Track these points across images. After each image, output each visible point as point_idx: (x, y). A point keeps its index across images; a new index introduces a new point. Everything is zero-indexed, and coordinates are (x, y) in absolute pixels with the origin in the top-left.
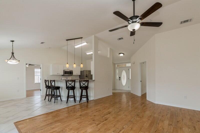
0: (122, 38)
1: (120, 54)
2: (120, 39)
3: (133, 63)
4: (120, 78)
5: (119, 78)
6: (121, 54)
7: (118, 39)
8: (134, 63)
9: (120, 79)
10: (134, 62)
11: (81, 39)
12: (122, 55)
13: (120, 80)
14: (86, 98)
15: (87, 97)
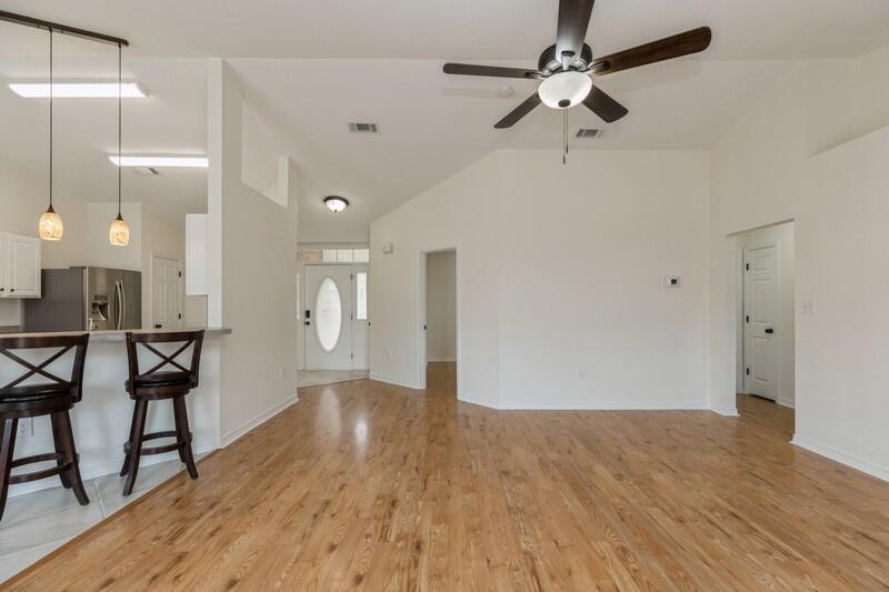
0: (374, 128)
1: (330, 203)
2: (362, 127)
3: (388, 249)
4: (308, 314)
5: (304, 315)
6: (337, 202)
7: (352, 125)
8: (391, 252)
9: (307, 320)
10: (392, 247)
11: (114, 47)
12: (337, 206)
13: (308, 323)
14: (177, 451)
15: (182, 440)
